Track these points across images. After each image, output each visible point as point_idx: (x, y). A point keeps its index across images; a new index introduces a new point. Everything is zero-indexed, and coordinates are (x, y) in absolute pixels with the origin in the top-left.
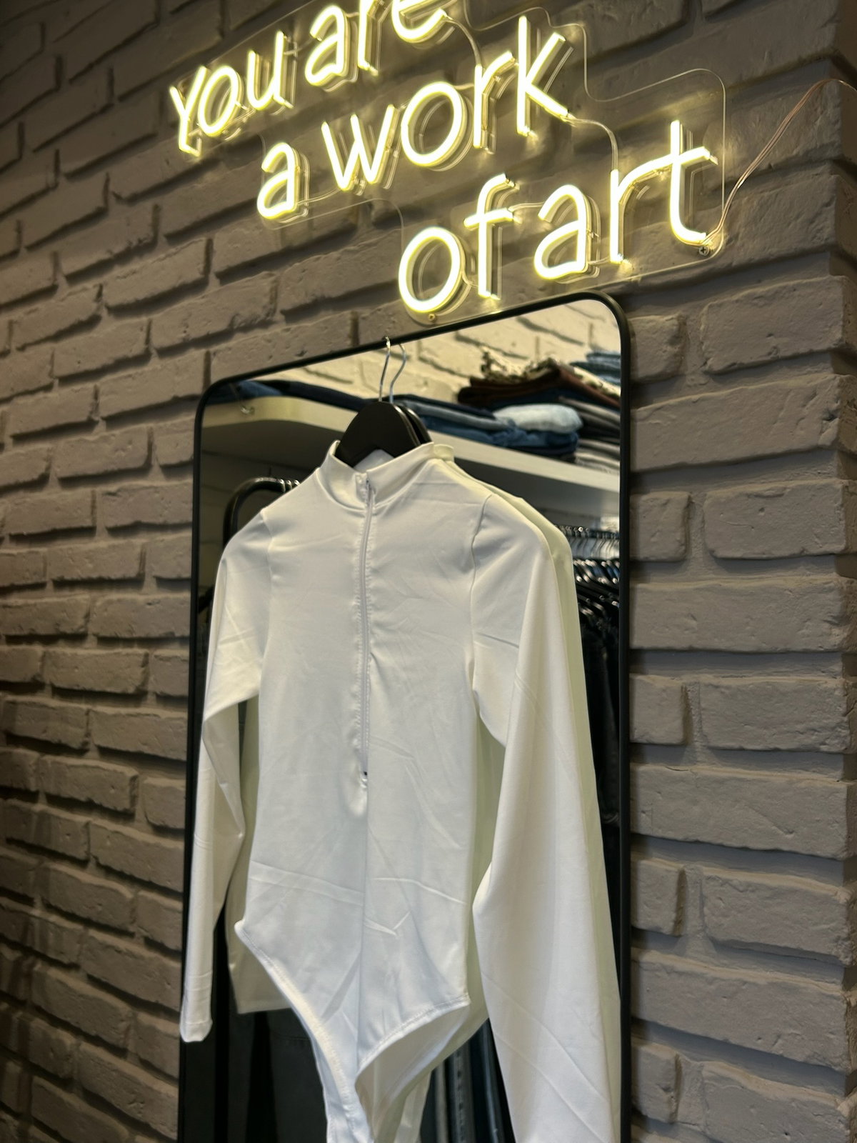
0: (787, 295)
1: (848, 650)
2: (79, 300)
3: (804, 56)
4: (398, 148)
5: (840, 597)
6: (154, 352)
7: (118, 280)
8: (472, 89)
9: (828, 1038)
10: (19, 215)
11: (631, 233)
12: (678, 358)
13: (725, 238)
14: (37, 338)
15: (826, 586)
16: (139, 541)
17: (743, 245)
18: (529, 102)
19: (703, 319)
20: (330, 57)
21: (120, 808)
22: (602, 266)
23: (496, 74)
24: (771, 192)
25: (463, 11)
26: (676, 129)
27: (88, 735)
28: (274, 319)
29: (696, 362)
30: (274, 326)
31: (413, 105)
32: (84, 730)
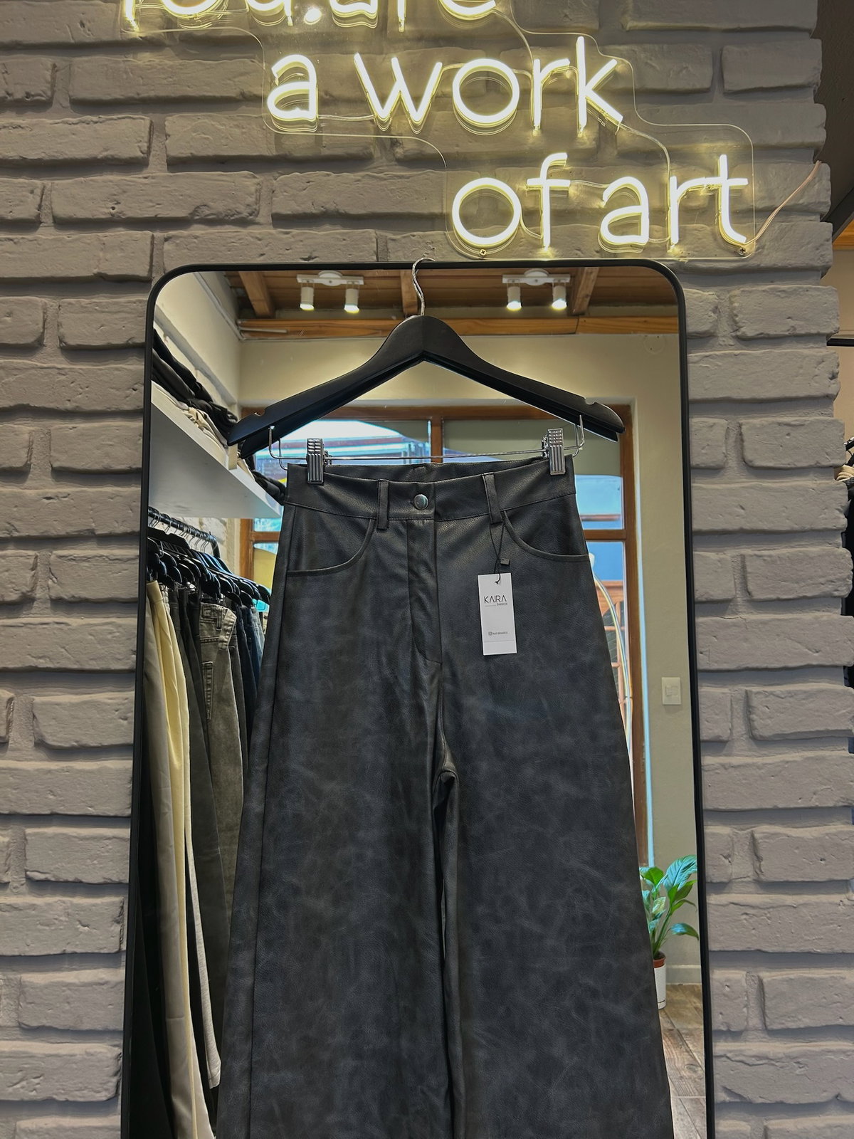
3: (805, 142)
8: (529, 76)
12: (717, 323)
17: (768, 254)
18: (588, 104)
19: (736, 299)
23: (553, 71)
26: (722, 162)
28: (259, 219)
29: (725, 328)
30: (256, 226)
31: (466, 69)
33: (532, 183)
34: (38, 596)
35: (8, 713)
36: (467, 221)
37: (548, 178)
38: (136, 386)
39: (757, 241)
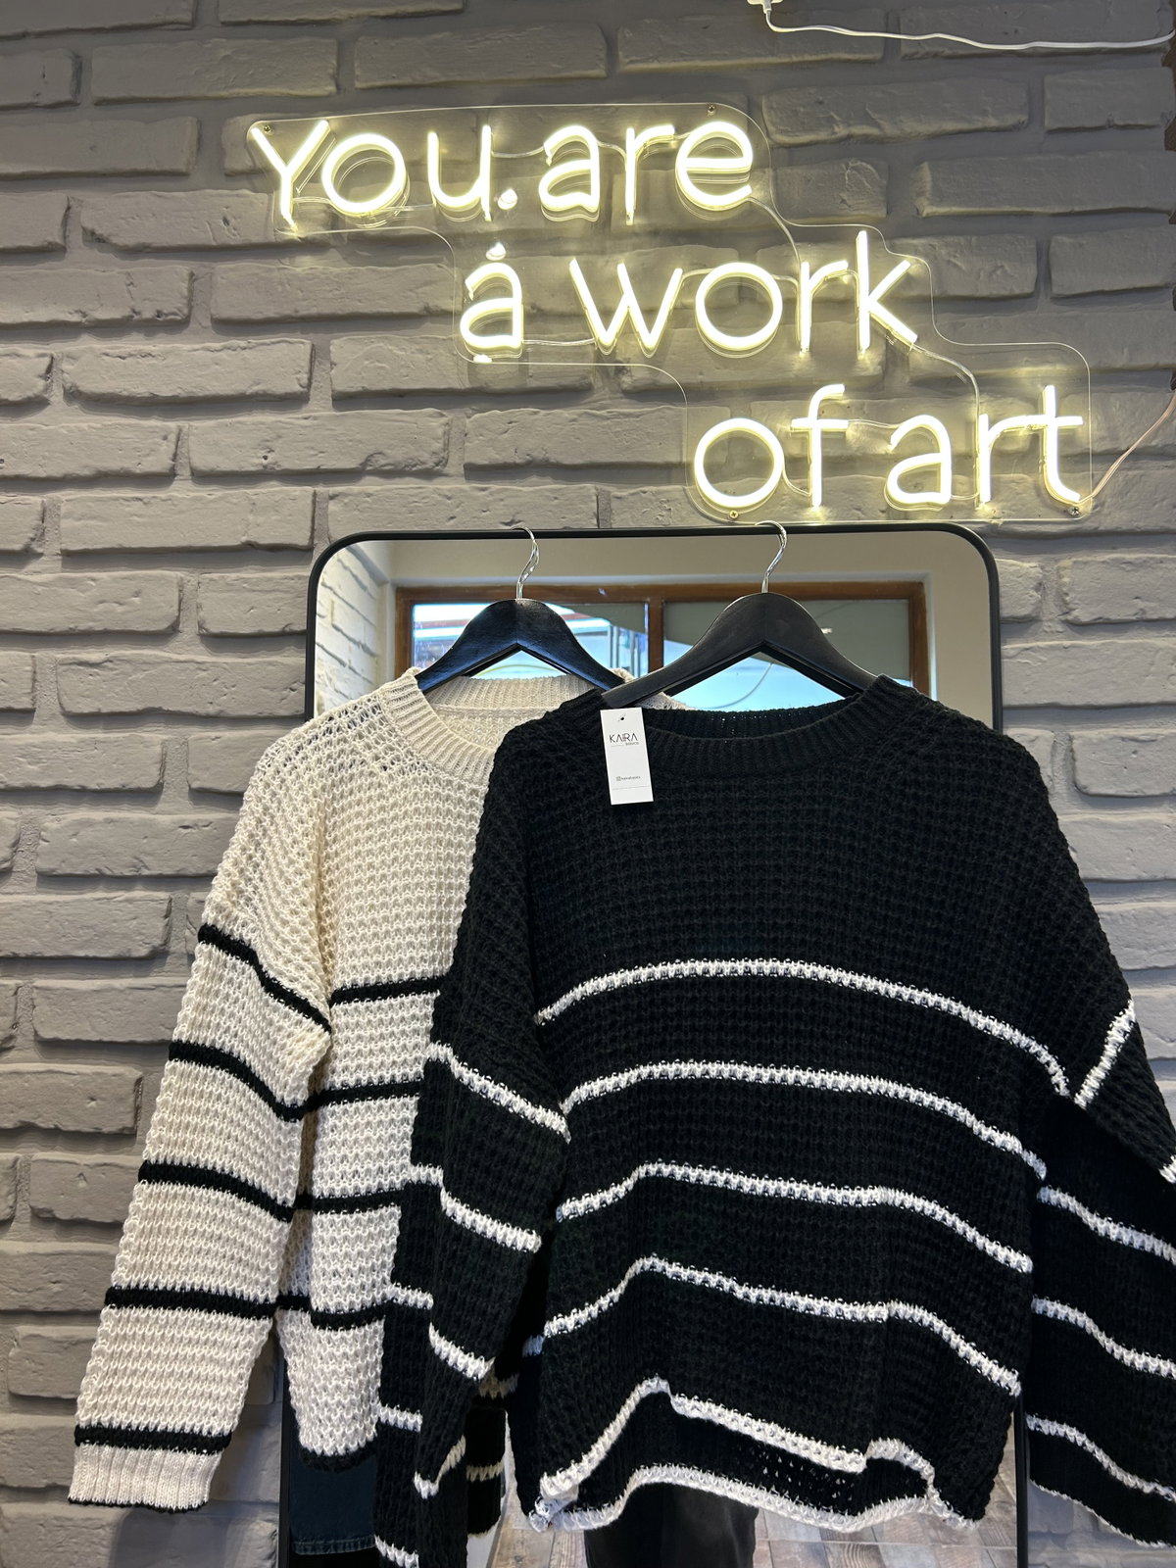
0: (1154, 566)
3: (1161, 363)
6: (184, 473)
7: (105, 357)
8: (794, 284)
12: (1039, 604)
13: (1092, 502)
16: (154, 735)
17: (1109, 515)
18: (871, 315)
21: (105, 1130)
25: (770, 198)
26: (1048, 394)
28: (446, 470)
29: (1052, 610)
30: (443, 479)
31: (715, 275)
32: (11, 1018)
33: (798, 424)
34: (172, 949)
35: (137, 1097)
36: (714, 473)
37: (820, 416)
38: (294, 686)
39: (1095, 497)
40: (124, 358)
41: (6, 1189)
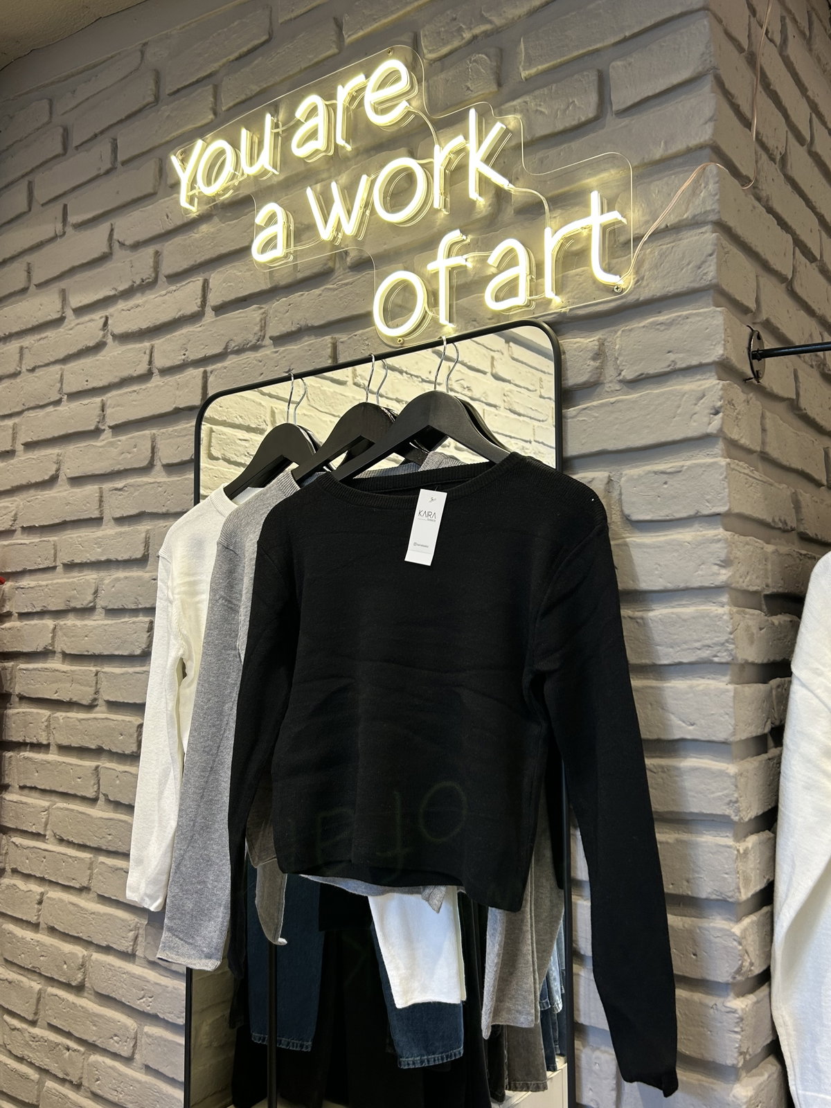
0: (681, 322)
1: (733, 586)
2: (86, 329)
3: (690, 145)
4: (370, 207)
5: (725, 546)
6: (156, 371)
7: (123, 312)
8: (431, 163)
9: (723, 877)
10: (28, 258)
11: (560, 275)
12: (599, 370)
13: (634, 279)
14: (47, 361)
15: (716, 538)
16: (144, 527)
17: (648, 285)
18: (478, 175)
19: (618, 341)
20: (313, 135)
21: (126, 752)
22: (537, 301)
23: (451, 152)
24: (669, 245)
25: (422, 103)
26: (595, 198)
27: (97, 692)
28: (264, 343)
29: (611, 373)
30: (263, 349)
31: (383, 175)
32: (94, 688)
33: (431, 267)
35: (138, 735)
37: (445, 258)
40: (129, 310)
41: (93, 782)
